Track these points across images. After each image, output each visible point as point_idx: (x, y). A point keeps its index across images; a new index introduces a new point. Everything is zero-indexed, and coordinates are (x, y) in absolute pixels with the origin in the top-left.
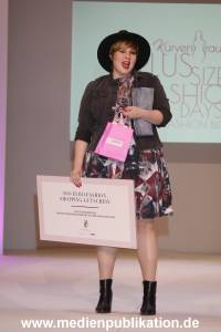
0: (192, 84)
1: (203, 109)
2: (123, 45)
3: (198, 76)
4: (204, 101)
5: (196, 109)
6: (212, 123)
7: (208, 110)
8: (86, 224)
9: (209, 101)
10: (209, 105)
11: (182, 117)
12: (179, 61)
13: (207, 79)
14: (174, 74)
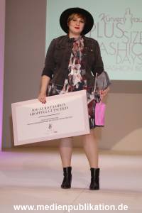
0: (123, 42)
1: (130, 59)
2: (76, 16)
3: (127, 38)
4: (131, 53)
5: (126, 58)
6: (136, 67)
7: (134, 60)
8: (50, 127)
9: (134, 53)
10: (134, 56)
11: (117, 63)
12: (115, 28)
13: (133, 40)
14: (112, 36)
